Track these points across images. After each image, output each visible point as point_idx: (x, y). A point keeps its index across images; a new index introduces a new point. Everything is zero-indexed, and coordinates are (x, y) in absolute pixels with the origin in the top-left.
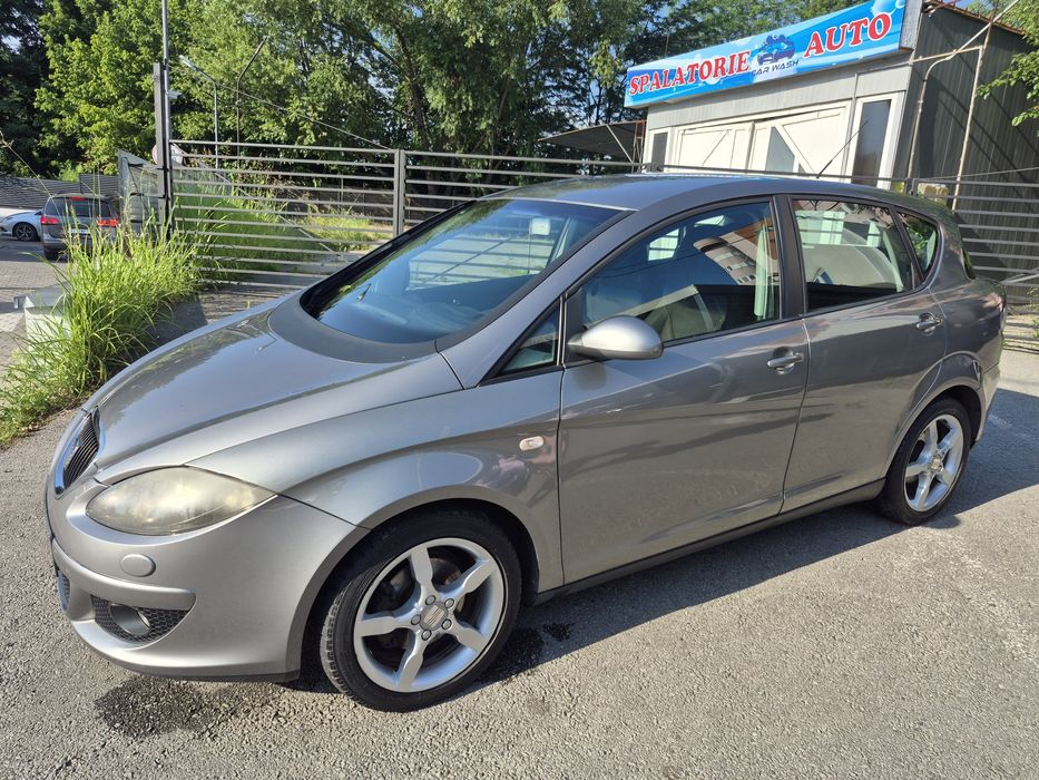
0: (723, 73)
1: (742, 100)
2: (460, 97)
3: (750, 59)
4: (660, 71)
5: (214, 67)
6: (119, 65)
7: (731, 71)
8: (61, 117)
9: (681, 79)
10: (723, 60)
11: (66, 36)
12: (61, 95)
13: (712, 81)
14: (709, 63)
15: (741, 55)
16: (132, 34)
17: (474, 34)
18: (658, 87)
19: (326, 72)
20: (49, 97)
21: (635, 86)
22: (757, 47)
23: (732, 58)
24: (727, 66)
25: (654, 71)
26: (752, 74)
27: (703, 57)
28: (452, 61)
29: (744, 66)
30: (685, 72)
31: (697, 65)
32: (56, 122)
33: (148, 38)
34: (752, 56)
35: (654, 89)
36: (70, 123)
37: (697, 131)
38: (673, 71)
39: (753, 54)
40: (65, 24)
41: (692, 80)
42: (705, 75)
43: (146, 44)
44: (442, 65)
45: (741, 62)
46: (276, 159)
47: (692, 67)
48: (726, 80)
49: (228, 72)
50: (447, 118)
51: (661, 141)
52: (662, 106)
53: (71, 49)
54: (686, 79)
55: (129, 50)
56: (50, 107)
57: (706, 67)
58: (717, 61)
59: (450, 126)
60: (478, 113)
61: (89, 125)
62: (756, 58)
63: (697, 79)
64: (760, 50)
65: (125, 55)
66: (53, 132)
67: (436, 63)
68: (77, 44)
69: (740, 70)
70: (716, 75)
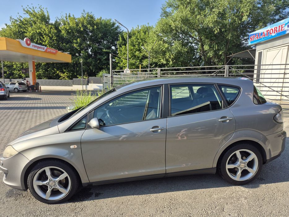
0: (277, 32)
1: (284, 39)
2: (213, 46)
3: (285, 26)
4: (258, 34)
5: (149, 48)
6: (132, 50)
7: (279, 31)
8: (120, 63)
9: (264, 35)
10: (277, 28)
11: (122, 45)
12: (120, 58)
13: (273, 35)
14: (272, 29)
15: (282, 25)
16: (134, 43)
17: (217, 30)
18: (258, 38)
19: (176, 45)
20: (118, 59)
21: (251, 39)
22: (287, 22)
23: (279, 26)
24: (278, 29)
25: (256, 34)
26: (286, 31)
27: (270, 28)
28: (211, 37)
29: (283, 29)
30: (265, 33)
31: (269, 30)
32: (119, 64)
33: (137, 43)
34: (285, 25)
35: (257, 39)
36: (122, 64)
37: (271, 50)
38: (262, 33)
39: (286, 25)
40: (122, 42)
41: (267, 35)
42: (271, 33)
43: (137, 44)
44: (208, 38)
45: (282, 28)
46: (165, 68)
47: (267, 31)
48: (278, 34)
49: (152, 49)
50: (210, 52)
51: (260, 54)
52: (260, 44)
53: (122, 48)
54: (266, 35)
55: (133, 46)
56: (118, 61)
57: (271, 31)
58: (275, 28)
59: (211, 54)
60: (219, 50)
61: (125, 64)
62: (286, 26)
63: (269, 34)
64: (288, 23)
65: (132, 48)
66: (118, 67)
67: (207, 38)
68: (124, 46)
69: (282, 30)
70: (274, 33)
